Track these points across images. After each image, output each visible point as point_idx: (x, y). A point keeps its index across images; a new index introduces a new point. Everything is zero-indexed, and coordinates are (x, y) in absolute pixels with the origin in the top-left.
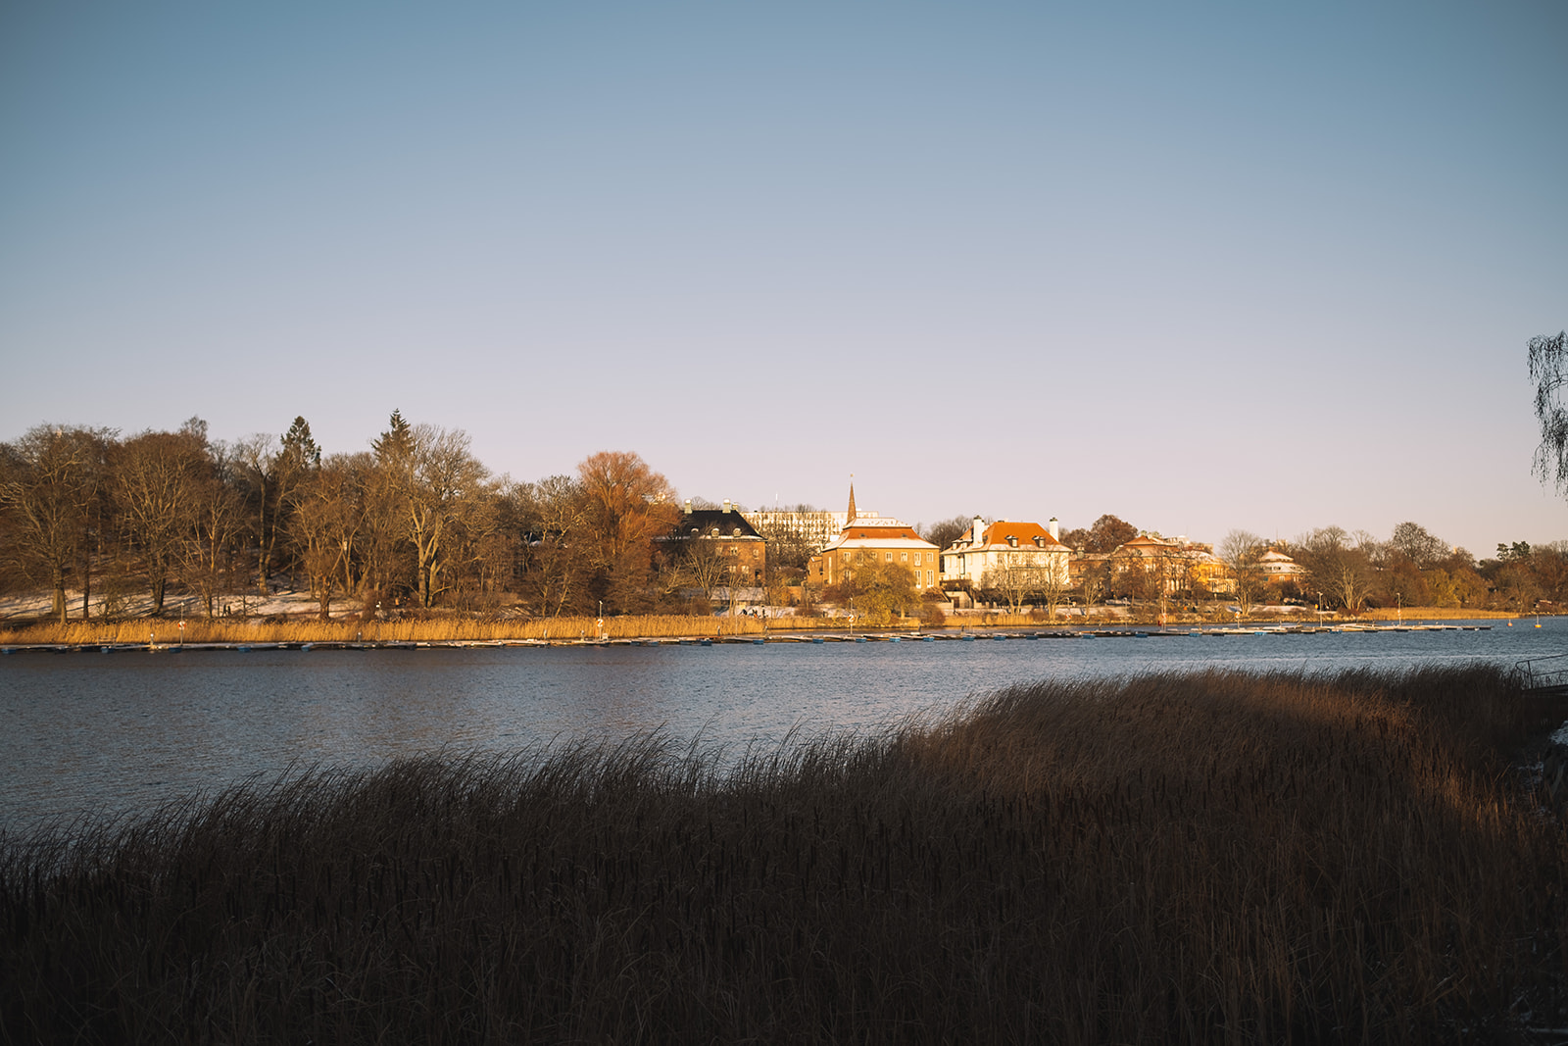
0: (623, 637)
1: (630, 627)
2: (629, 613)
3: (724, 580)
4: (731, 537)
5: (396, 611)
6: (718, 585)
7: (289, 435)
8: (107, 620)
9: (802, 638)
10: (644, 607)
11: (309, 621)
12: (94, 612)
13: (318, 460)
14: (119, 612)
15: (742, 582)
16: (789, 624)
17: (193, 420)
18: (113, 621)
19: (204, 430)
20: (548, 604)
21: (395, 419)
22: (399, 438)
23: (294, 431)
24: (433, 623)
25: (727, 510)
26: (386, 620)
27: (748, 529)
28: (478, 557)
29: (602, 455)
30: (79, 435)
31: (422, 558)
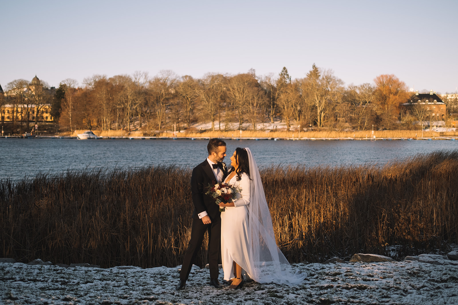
0: (381, 137)
1: (389, 135)
2: (390, 129)
3: (428, 118)
4: (433, 103)
5: (311, 128)
6: (425, 120)
7: (281, 73)
8: (226, 130)
9: (448, 138)
10: (395, 128)
11: (283, 131)
12: (222, 128)
13: (290, 80)
14: (228, 128)
15: (435, 119)
16: (453, 134)
17: (251, 69)
18: (227, 131)
19: (254, 72)
20: (361, 127)
21: (314, 66)
22: (315, 73)
23: (283, 71)
24: (321, 132)
25: (431, 94)
26: (307, 131)
27: (439, 100)
28: (337, 111)
29: (382, 76)
30: (219, 76)
31: (319, 111)
